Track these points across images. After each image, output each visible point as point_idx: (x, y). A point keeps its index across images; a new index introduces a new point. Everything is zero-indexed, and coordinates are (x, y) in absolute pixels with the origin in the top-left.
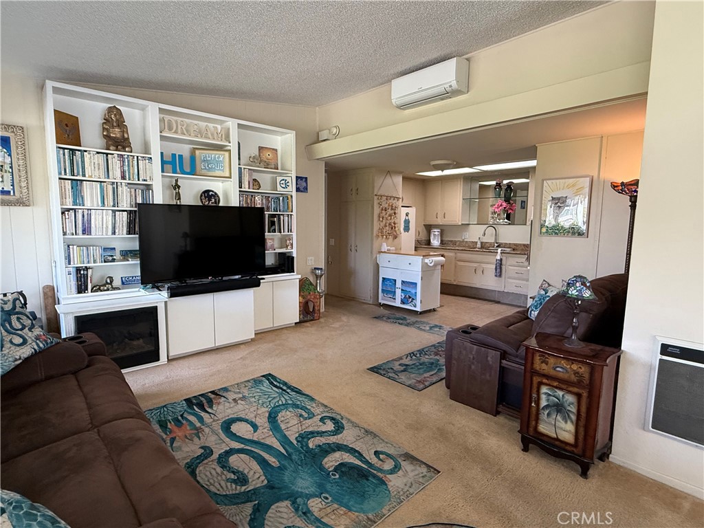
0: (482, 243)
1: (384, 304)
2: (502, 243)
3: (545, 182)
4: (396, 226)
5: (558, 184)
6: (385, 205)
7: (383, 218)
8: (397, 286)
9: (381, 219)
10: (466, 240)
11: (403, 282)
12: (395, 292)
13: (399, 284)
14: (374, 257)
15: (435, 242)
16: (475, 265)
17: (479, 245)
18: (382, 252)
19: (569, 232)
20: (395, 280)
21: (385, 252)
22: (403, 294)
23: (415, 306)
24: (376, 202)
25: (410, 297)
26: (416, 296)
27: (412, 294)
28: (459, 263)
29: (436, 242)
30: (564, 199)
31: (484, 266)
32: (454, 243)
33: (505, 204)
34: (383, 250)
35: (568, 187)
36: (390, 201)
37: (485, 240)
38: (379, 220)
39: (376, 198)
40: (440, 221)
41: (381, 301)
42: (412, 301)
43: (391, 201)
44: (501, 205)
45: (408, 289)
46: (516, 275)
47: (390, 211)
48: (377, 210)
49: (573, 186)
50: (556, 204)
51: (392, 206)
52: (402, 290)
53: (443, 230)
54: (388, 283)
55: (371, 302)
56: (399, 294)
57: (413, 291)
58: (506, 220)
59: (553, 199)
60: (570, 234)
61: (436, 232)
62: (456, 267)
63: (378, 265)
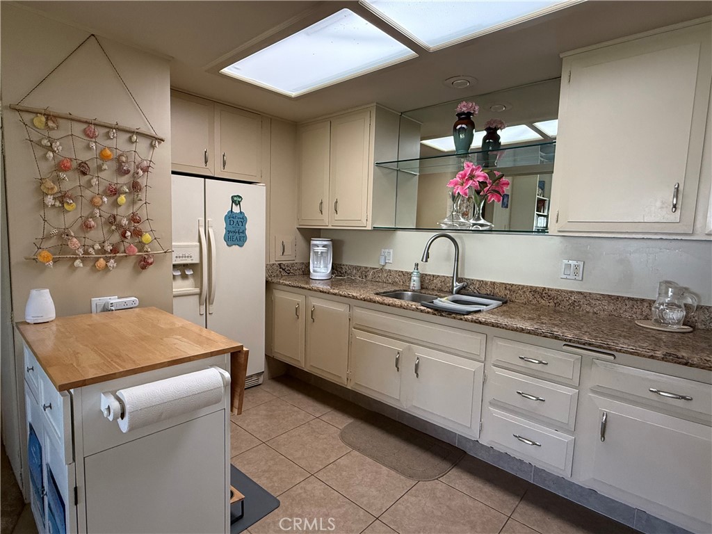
0: (423, 277)
2: (472, 282)
10: (387, 267)
15: (321, 270)
16: (398, 346)
17: (415, 283)
28: (361, 336)
29: (323, 270)
31: (421, 352)
32: (364, 272)
33: (481, 174)
37: (430, 269)
40: (327, 221)
43: (120, 142)
44: (472, 177)
53: (339, 242)
58: (482, 221)
61: (319, 245)
62: (350, 343)
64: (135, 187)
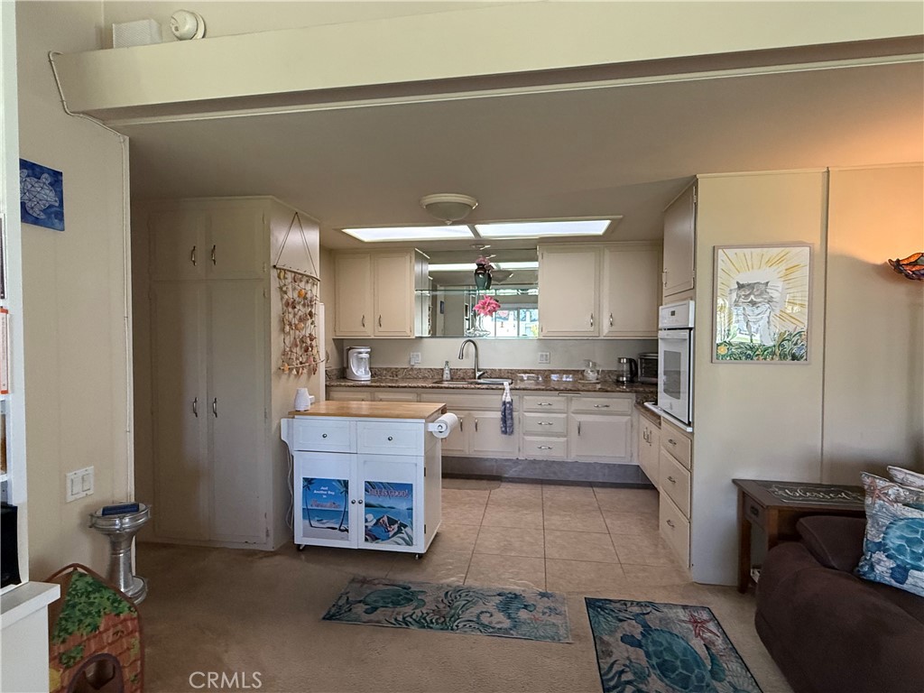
0: (452, 371)
1: (307, 547)
2: (487, 370)
3: (720, 251)
4: (314, 343)
5: (748, 257)
6: (291, 295)
7: (290, 325)
8: (350, 499)
9: (287, 328)
10: (417, 366)
11: (370, 486)
12: (346, 513)
13: (357, 492)
14: (274, 426)
15: (361, 373)
17: (447, 375)
18: (298, 412)
19: (773, 353)
20: (346, 484)
21: (306, 413)
22: (370, 517)
23: (409, 543)
24: (275, 284)
25: (392, 522)
26: (411, 516)
27: (399, 513)
29: (363, 374)
30: (763, 287)
31: (478, 415)
32: (394, 372)
34: (302, 409)
35: (770, 263)
36: (302, 285)
37: (457, 365)
38: (283, 330)
39: (274, 273)
41: (300, 539)
42: (399, 531)
45: (387, 503)
46: (539, 429)
47: (301, 311)
48: (276, 306)
49: (780, 261)
50: (747, 296)
51: (305, 298)
52: (367, 506)
54: (323, 490)
55: (270, 548)
56: (358, 518)
57: (402, 506)
59: (740, 286)
60: (777, 358)
61: (363, 353)
63: (284, 447)
64: (311, 314)
